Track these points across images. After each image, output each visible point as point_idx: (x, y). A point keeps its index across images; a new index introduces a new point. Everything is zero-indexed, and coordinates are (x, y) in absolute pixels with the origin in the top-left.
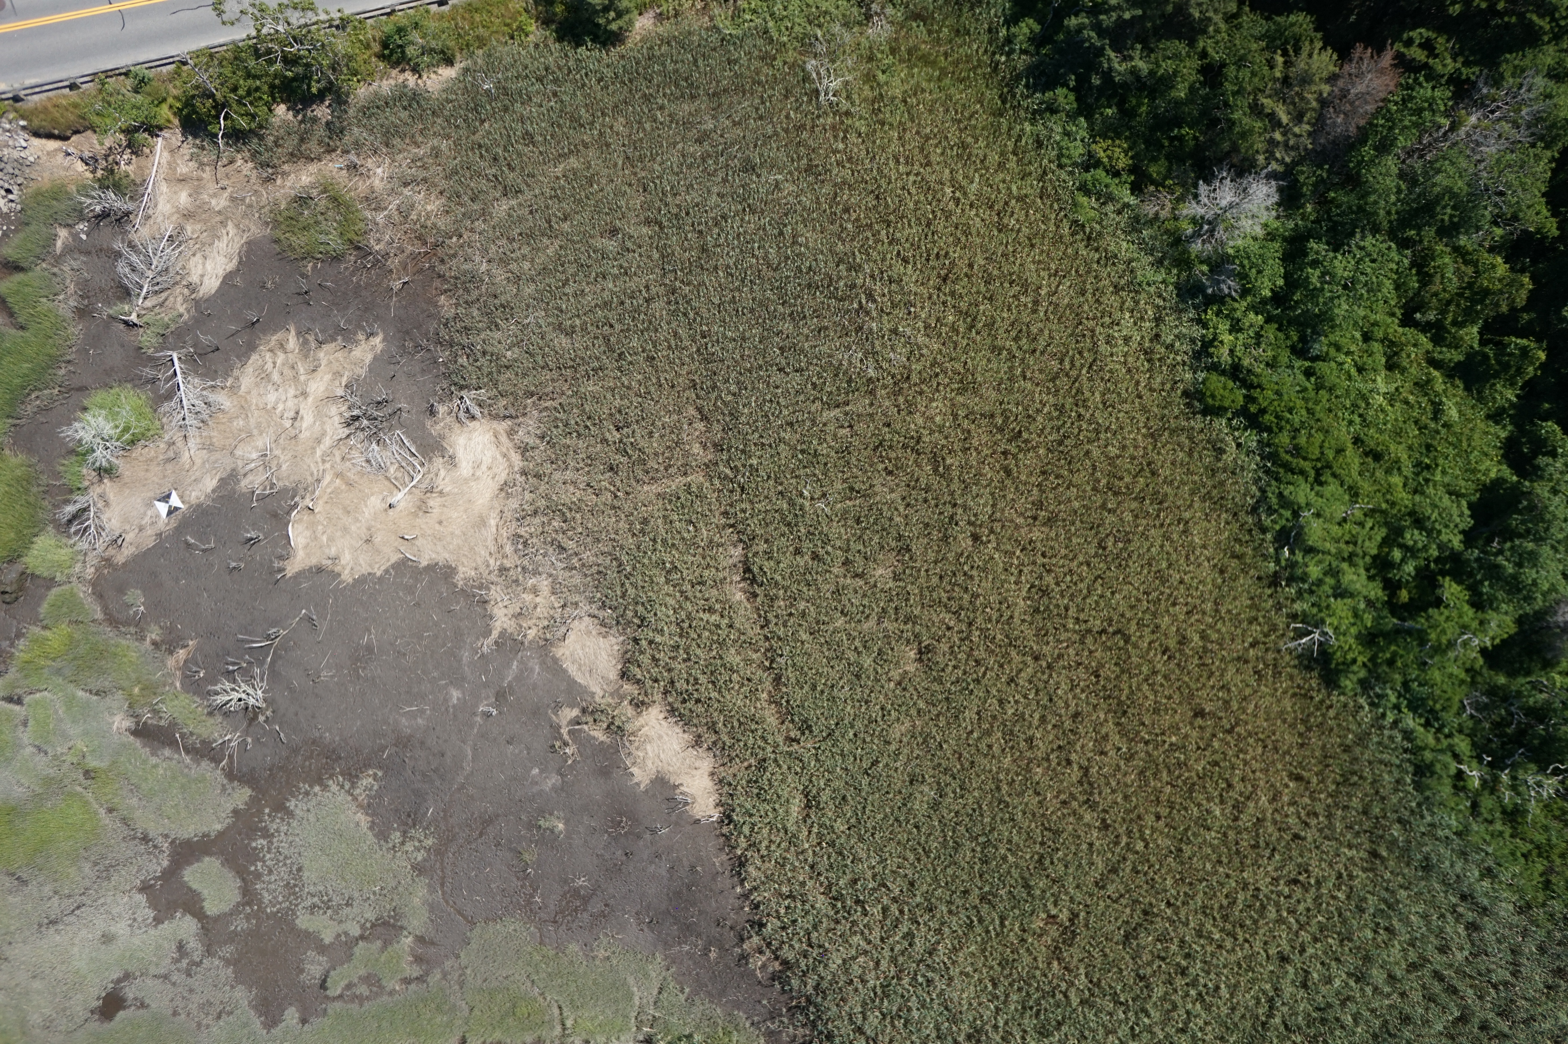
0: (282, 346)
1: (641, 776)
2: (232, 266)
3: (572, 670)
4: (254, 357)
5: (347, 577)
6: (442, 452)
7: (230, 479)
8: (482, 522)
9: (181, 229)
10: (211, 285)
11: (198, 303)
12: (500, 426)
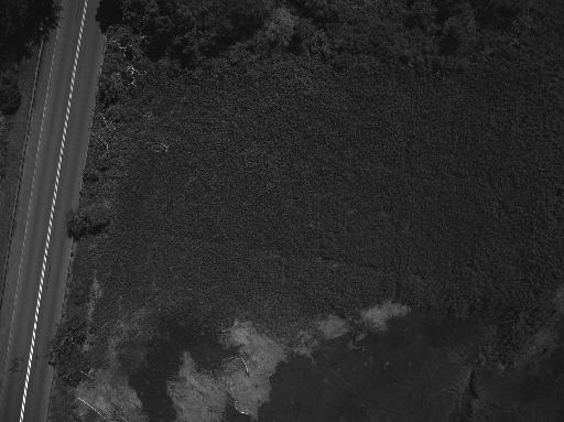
0: (173, 388)
1: (384, 328)
2: (135, 394)
3: (336, 336)
4: (173, 399)
5: (267, 400)
6: (237, 348)
8: (269, 344)
9: (113, 404)
10: (139, 403)
11: (144, 411)
12: (236, 323)
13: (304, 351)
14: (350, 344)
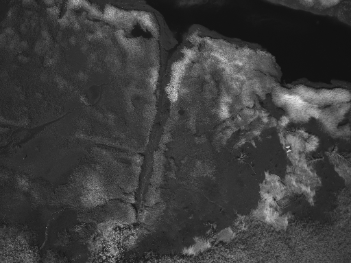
0: (318, 183)
1: (196, 239)
2: (340, 175)
3: (224, 230)
4: (317, 176)
5: (260, 185)
6: (283, 214)
7: (290, 164)
10: (337, 170)
11: (333, 166)
12: (285, 228)
13: (243, 218)
14: (215, 227)
